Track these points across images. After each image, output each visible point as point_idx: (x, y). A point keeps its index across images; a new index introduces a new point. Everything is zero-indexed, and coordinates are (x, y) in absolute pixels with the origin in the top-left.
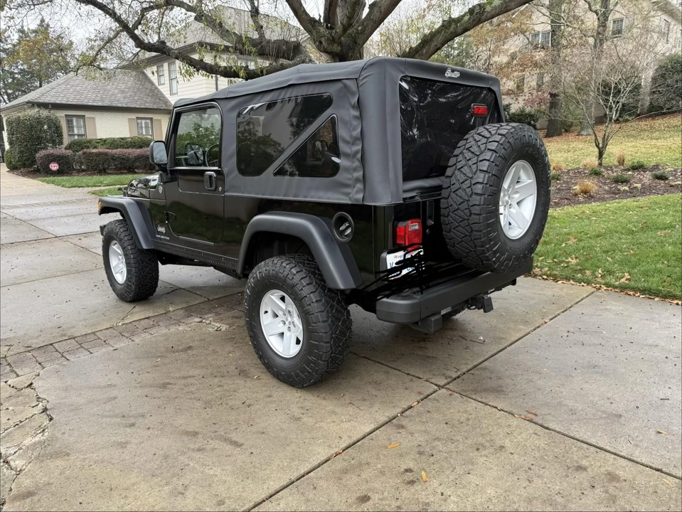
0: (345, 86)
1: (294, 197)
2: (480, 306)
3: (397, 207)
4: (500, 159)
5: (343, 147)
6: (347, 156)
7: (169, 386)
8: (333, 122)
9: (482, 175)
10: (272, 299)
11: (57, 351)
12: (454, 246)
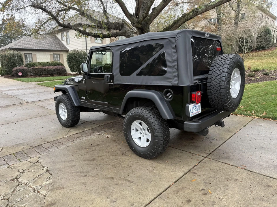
0: (170, 40)
1: (146, 83)
2: (220, 125)
3: (192, 86)
4: (231, 67)
5: (168, 64)
6: (170, 67)
7: (96, 160)
8: (163, 54)
9: (225, 74)
10: (136, 124)
11: (44, 148)
12: (212, 101)
